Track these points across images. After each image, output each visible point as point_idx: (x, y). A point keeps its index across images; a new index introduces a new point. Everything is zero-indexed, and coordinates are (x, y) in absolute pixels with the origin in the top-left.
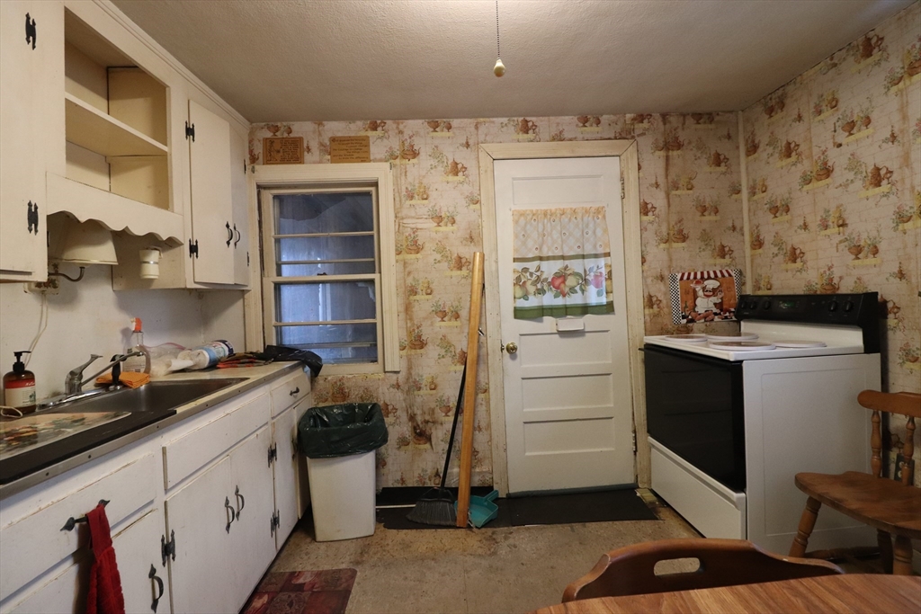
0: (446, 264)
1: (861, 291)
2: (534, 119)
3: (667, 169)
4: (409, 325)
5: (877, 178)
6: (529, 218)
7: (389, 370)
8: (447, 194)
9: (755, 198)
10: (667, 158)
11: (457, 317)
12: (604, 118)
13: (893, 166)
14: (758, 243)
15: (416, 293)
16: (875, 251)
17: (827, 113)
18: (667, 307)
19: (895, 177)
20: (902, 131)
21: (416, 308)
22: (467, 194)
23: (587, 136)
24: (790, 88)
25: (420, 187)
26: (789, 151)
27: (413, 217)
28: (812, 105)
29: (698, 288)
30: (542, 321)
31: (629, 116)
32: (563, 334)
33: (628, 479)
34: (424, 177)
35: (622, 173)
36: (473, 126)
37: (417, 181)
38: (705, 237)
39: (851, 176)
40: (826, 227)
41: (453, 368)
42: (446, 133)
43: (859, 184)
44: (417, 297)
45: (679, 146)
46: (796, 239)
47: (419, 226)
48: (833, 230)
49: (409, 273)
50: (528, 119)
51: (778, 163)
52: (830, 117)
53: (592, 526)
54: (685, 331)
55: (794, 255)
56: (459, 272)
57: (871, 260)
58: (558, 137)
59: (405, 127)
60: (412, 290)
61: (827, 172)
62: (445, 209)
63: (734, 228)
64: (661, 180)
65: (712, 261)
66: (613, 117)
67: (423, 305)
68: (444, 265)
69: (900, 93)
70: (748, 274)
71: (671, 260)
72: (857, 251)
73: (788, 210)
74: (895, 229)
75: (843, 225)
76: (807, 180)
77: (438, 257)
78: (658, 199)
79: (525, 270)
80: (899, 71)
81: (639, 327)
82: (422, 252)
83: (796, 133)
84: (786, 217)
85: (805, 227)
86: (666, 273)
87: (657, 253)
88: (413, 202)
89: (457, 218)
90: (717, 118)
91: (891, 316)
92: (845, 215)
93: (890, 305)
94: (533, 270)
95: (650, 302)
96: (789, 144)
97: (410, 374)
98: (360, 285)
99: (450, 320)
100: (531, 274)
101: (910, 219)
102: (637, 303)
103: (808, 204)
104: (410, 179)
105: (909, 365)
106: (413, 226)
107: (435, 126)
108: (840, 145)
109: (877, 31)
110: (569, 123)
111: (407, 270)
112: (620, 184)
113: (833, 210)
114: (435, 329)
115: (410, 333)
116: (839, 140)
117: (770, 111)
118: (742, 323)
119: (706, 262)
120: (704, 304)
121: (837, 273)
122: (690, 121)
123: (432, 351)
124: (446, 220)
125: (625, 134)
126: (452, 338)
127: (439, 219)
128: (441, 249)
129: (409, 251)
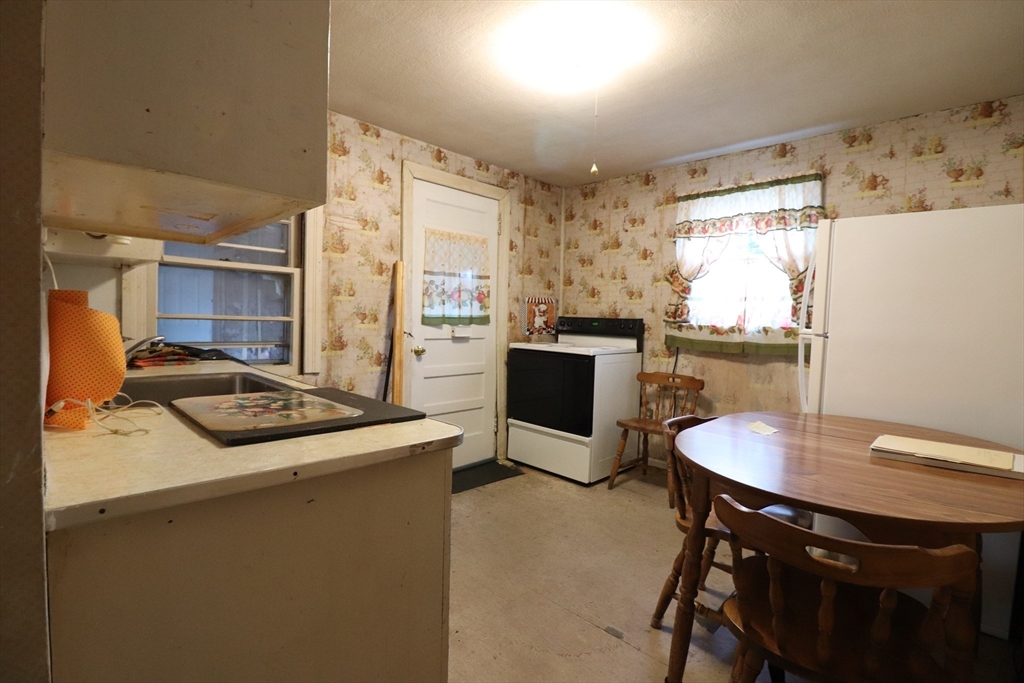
0: (369, 268)
1: (631, 318)
2: (445, 151)
3: (525, 219)
4: (330, 325)
5: (645, 255)
6: (438, 236)
7: (310, 372)
8: (374, 201)
9: (570, 251)
10: (526, 210)
11: (376, 320)
12: (492, 167)
13: (654, 250)
14: (569, 282)
15: (339, 294)
16: (641, 296)
17: (621, 209)
18: (520, 322)
19: (654, 256)
20: (660, 232)
21: (338, 309)
22: (390, 204)
23: (480, 179)
24: (600, 186)
25: (348, 186)
26: (595, 225)
27: (339, 216)
28: (613, 202)
29: (536, 310)
30: (441, 328)
31: (506, 171)
32: (456, 339)
33: (490, 455)
34: (353, 177)
35: (500, 215)
36: (398, 141)
37: (345, 180)
38: (542, 274)
39: (631, 250)
40: (615, 278)
41: (370, 369)
42: (374, 139)
43: (635, 256)
44: (340, 298)
45: (532, 204)
46: (596, 283)
47: (346, 226)
48: (619, 281)
49: (334, 272)
50: (442, 150)
51: (587, 232)
52: (622, 213)
53: (490, 486)
54: (528, 340)
55: (593, 293)
56: (380, 277)
57: (638, 301)
58: (461, 173)
59: (337, 120)
60: (336, 290)
61: (618, 245)
62: (370, 214)
63: (555, 269)
64: (521, 226)
65: (543, 291)
66: (496, 168)
67: (345, 306)
68: (367, 269)
69: (660, 211)
70: (561, 302)
71: (523, 287)
72: (631, 294)
73: (591, 264)
74: (652, 285)
75: (625, 278)
76: (605, 247)
77: (362, 260)
78: (519, 241)
79: (432, 282)
80: (661, 200)
81: (504, 338)
82: (347, 253)
83: (601, 216)
84: (590, 268)
85: (602, 276)
86: (520, 297)
87: (517, 279)
88: (341, 200)
89: (380, 225)
90: (552, 189)
91: (646, 332)
92: (626, 273)
93: (646, 326)
94: (438, 283)
95: (511, 318)
96: (596, 221)
97: (329, 375)
98: (265, 277)
99: (369, 323)
100: (437, 287)
101: (659, 280)
102: (504, 317)
103: (605, 261)
104: (339, 175)
105: (654, 359)
106: (340, 225)
107: (366, 130)
108: (627, 231)
109: (653, 172)
110: (469, 162)
111: (332, 268)
112: (497, 223)
113: (619, 268)
114: (354, 331)
115: (331, 333)
116: (626, 228)
117: (585, 196)
118: (560, 336)
119: (540, 292)
120: (539, 322)
121: (619, 306)
122: (539, 187)
123: (352, 353)
124: (370, 224)
125: (502, 185)
126: (371, 340)
127: (365, 223)
128: (365, 253)
129: (335, 250)
